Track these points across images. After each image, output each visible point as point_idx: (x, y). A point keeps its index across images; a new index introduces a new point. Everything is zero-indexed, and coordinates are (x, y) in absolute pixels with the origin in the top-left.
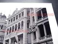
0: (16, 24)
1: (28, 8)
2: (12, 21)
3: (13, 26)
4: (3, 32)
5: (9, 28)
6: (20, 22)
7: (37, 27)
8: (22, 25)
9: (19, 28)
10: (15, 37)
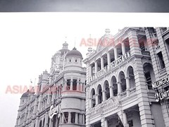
0: (112, 75)
1: (140, 28)
2: (99, 66)
3: (106, 83)
4: (81, 99)
5: (95, 87)
6: (125, 69)
8: (132, 78)
9: (124, 88)
10: (116, 115)
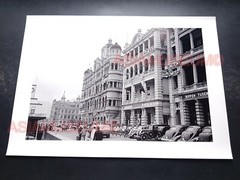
1: (163, 29)
2: (132, 55)
4: (120, 75)
5: (129, 68)
7: (179, 69)
10: (140, 84)
